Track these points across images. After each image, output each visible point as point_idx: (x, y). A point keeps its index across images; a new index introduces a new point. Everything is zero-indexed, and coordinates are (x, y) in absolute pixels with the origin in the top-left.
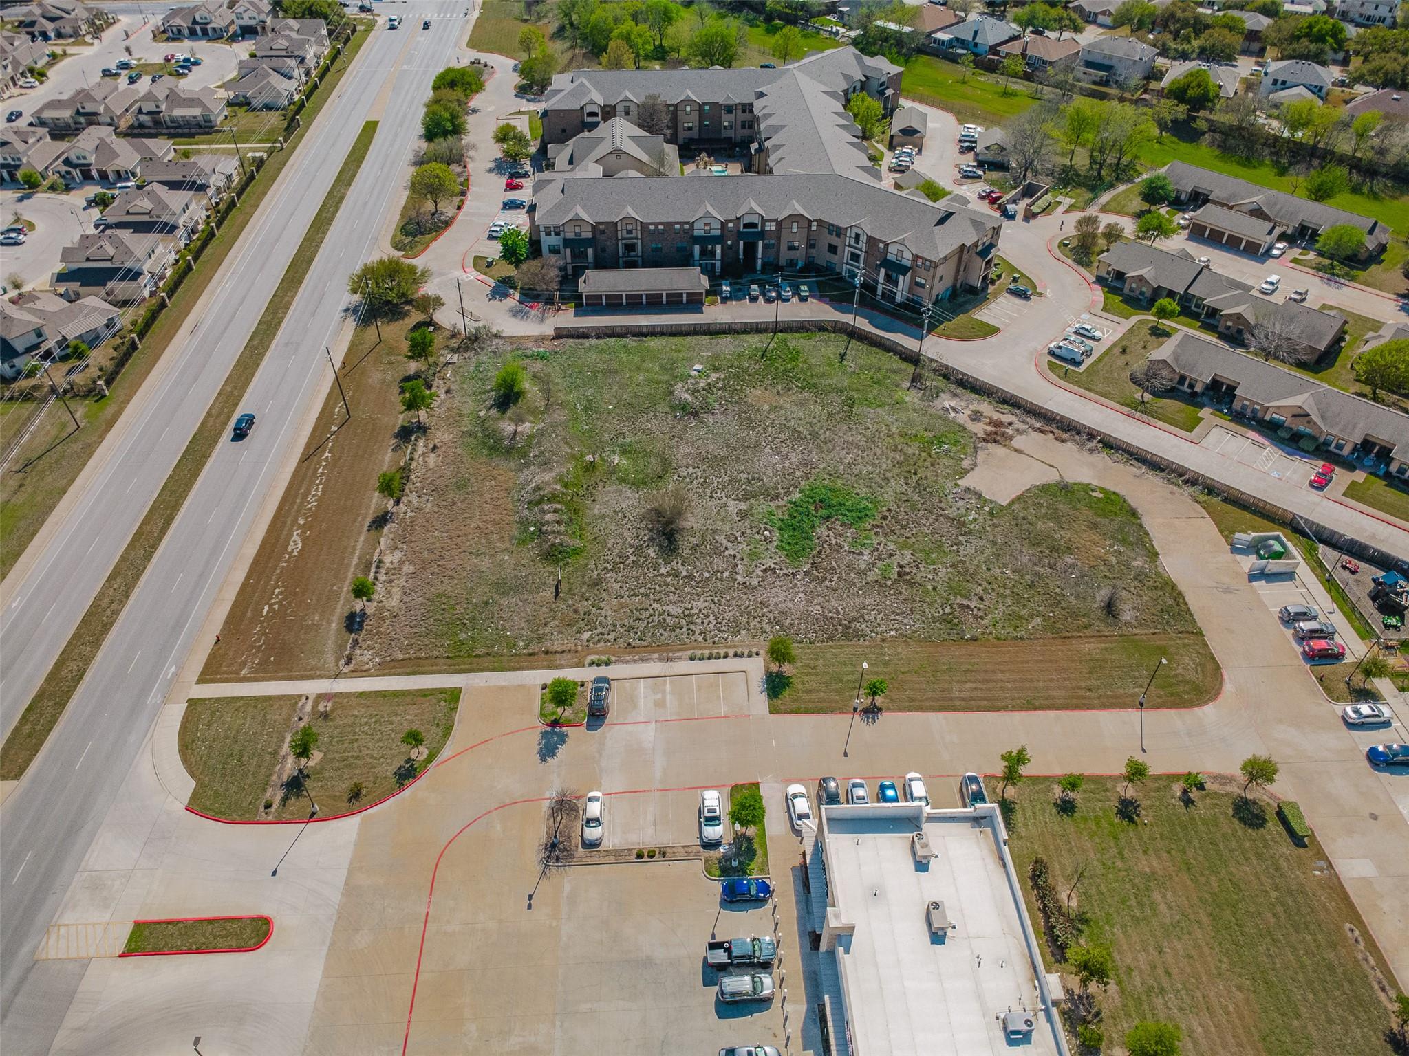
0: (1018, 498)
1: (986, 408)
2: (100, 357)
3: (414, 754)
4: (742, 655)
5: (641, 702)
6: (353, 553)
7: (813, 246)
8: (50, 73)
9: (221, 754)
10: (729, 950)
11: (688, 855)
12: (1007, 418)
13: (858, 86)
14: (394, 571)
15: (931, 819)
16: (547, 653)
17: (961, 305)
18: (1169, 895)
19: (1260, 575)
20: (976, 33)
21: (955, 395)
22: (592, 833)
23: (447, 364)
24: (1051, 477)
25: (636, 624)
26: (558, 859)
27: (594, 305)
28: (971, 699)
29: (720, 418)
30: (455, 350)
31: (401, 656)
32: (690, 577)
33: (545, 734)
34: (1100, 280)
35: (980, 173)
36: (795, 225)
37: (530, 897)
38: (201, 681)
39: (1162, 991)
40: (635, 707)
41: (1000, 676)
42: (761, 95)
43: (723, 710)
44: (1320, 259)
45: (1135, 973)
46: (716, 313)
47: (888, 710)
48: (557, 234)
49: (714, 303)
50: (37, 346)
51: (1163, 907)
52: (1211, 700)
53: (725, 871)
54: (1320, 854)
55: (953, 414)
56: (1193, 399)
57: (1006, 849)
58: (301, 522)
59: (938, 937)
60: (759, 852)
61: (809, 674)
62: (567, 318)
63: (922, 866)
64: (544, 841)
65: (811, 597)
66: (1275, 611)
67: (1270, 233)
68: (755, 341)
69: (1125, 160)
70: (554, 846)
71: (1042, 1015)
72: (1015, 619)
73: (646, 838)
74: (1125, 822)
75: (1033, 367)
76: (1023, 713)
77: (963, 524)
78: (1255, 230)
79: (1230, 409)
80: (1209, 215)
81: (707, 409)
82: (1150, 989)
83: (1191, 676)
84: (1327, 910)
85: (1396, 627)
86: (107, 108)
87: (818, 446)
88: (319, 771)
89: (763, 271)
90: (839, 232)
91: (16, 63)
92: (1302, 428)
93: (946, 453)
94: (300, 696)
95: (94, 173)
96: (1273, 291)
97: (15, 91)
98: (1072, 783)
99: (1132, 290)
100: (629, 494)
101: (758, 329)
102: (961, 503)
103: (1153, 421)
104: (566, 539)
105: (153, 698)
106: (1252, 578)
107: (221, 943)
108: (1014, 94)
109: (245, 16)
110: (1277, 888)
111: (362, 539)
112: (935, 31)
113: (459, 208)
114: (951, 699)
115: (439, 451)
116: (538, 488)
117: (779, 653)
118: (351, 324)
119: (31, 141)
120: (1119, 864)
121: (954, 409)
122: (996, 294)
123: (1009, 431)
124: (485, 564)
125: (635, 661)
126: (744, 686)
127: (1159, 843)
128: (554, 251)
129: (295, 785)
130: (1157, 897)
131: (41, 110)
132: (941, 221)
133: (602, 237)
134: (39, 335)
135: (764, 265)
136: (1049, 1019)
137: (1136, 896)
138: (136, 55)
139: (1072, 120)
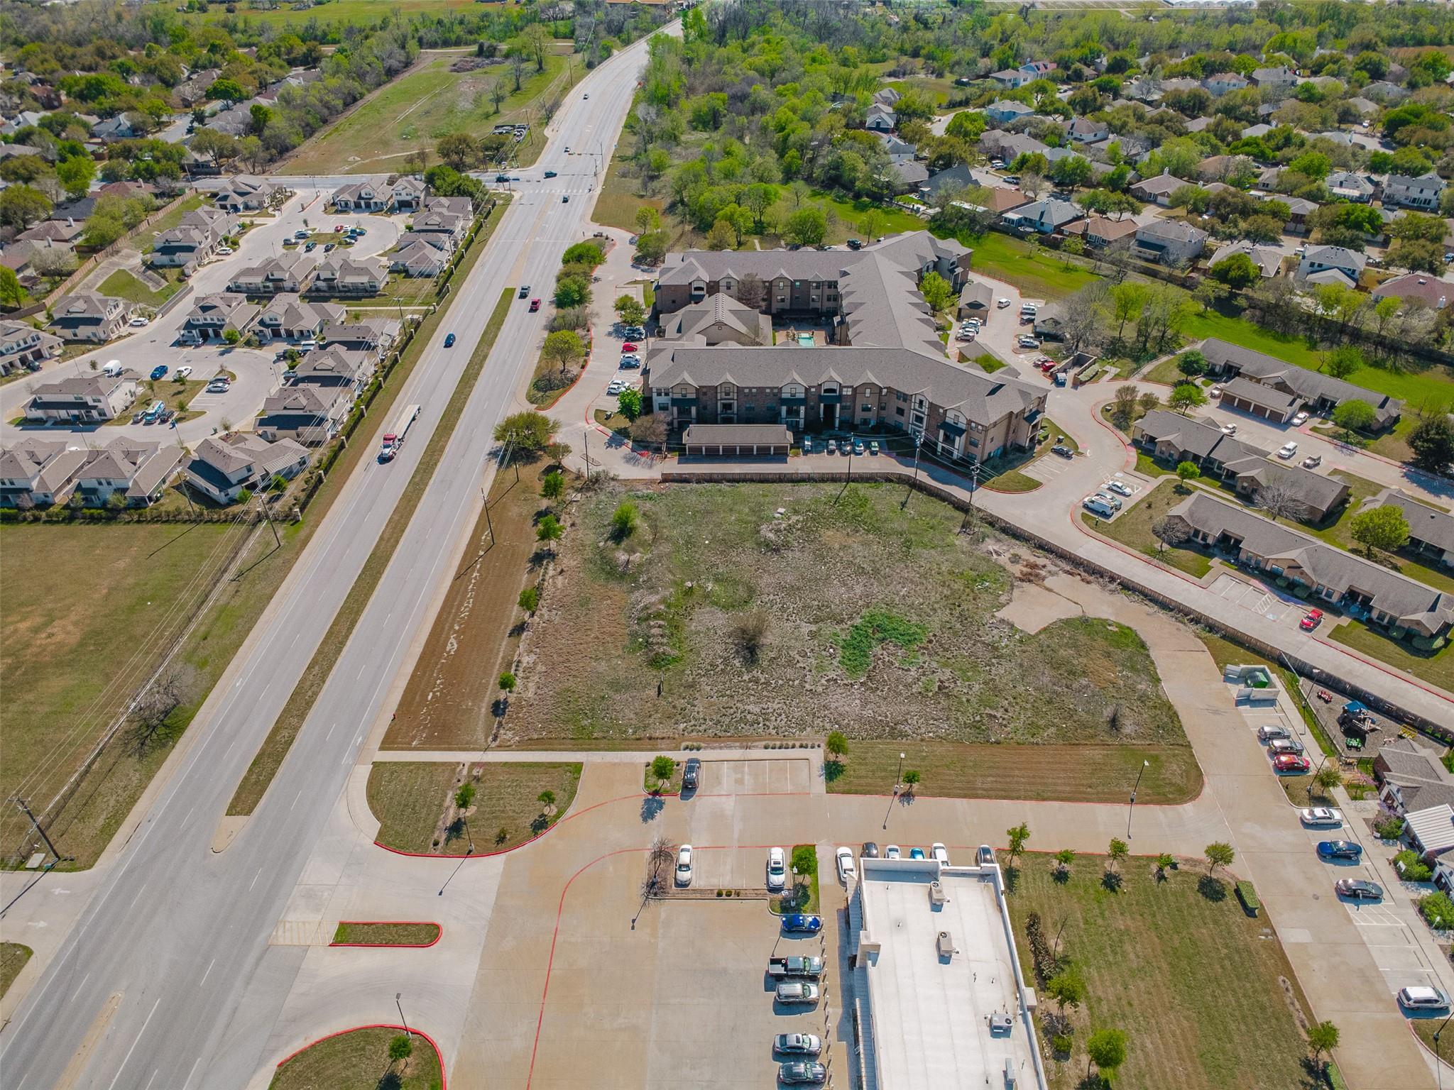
0: (1045, 629)
1: (1024, 552)
2: (294, 489)
3: (546, 811)
4: (806, 747)
5: (725, 780)
6: (497, 654)
7: (883, 408)
8: (241, 242)
9: (399, 804)
10: (785, 965)
11: (757, 895)
12: (1041, 561)
13: (931, 266)
14: (530, 670)
15: (945, 873)
16: (650, 738)
17: (1010, 462)
18: (1138, 947)
19: (1246, 701)
20: (1042, 213)
21: (999, 541)
22: (684, 876)
23: (571, 502)
24: (1073, 612)
25: (722, 719)
26: (655, 894)
27: (696, 455)
28: (992, 789)
29: (798, 554)
30: (579, 490)
31: (536, 737)
32: (767, 683)
33: (647, 801)
34: (1136, 443)
35: (1037, 343)
36: (868, 391)
37: (634, 921)
38: (381, 749)
39: (1124, 1017)
40: (720, 783)
41: (1017, 772)
42: (845, 274)
43: (790, 788)
44: (1337, 428)
45: (1104, 1002)
46: (799, 464)
47: (922, 794)
48: (667, 394)
49: (797, 455)
50: (246, 479)
51: (1132, 956)
52: (1191, 799)
53: (785, 908)
54: (1267, 923)
55: (995, 556)
56: (1206, 550)
57: (1003, 898)
58: (457, 628)
59: (944, 958)
60: (812, 897)
61: (860, 764)
62: (672, 465)
63: (936, 907)
64: (645, 881)
65: (865, 703)
66: (1255, 730)
67: (1291, 404)
68: (831, 489)
69: (1170, 333)
70: (653, 884)
71: (1020, 1019)
72: (1033, 728)
73: (725, 882)
74: (1108, 891)
75: (1069, 520)
76: (1033, 802)
77: (996, 649)
78: (1278, 402)
79: (1237, 559)
80: (1238, 388)
81: (787, 546)
82: (1114, 1015)
83: (1177, 780)
84: (1265, 965)
85: (1357, 748)
86: (291, 275)
87: (879, 581)
88: (474, 820)
89: (840, 428)
90: (906, 398)
91: (215, 234)
92: (1296, 578)
93: (986, 589)
94: (458, 763)
95: (283, 332)
96: (1290, 457)
97: (213, 257)
98: (1066, 857)
99: (1162, 452)
100: (719, 615)
101: (833, 479)
102: (995, 631)
103: (1168, 567)
104: (668, 649)
105: (346, 760)
106: (1239, 703)
107: (404, 940)
108: (1075, 269)
109: (403, 193)
110: (1227, 946)
111: (504, 643)
112: (1007, 211)
113: (583, 367)
114: (975, 789)
115: (566, 575)
116: (646, 608)
117: (835, 746)
118: (494, 465)
119: (234, 304)
120: (1100, 921)
121: (996, 552)
122: (1041, 454)
123: (1043, 573)
124: (603, 666)
125: (721, 748)
126: (806, 770)
127: (1134, 908)
128: (663, 408)
129: (456, 829)
130: (1128, 947)
131: (238, 276)
132: (993, 392)
133: (704, 398)
134: (249, 470)
135: (841, 422)
136: (1026, 1022)
137: (1111, 946)
138: (311, 226)
139: (1120, 299)
